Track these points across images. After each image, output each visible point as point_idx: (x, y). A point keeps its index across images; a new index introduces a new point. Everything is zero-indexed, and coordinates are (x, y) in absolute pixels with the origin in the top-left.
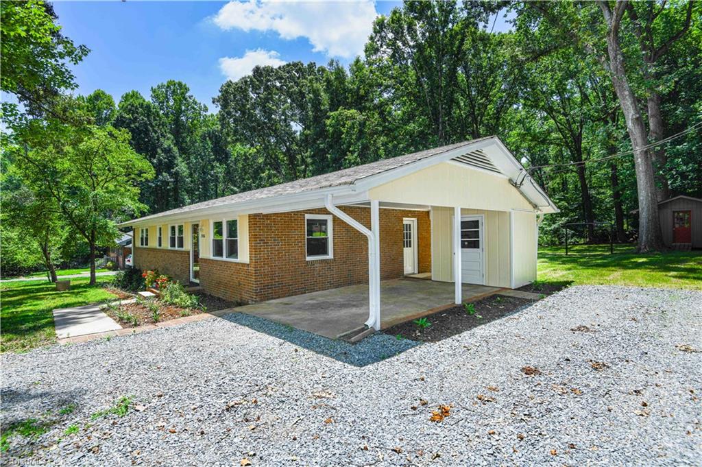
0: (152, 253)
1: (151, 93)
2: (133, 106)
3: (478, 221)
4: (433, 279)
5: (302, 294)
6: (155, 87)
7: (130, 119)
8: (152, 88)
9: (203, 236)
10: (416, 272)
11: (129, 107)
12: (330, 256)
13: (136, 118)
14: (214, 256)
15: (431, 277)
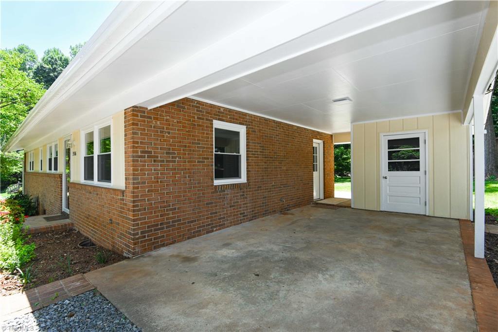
0: (34, 177)
1: (70, 50)
2: (52, 58)
3: (418, 139)
4: (352, 206)
5: (208, 233)
6: (74, 46)
7: (50, 69)
8: (71, 47)
9: (75, 154)
10: (322, 197)
11: (49, 59)
12: (243, 179)
13: (55, 69)
14: (85, 179)
15: (350, 204)
